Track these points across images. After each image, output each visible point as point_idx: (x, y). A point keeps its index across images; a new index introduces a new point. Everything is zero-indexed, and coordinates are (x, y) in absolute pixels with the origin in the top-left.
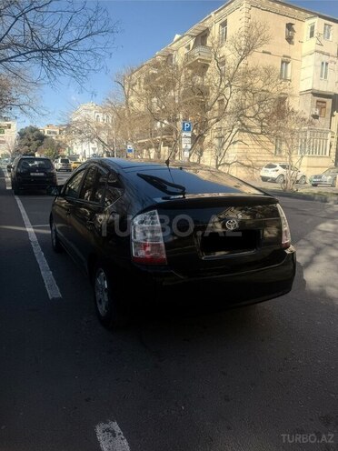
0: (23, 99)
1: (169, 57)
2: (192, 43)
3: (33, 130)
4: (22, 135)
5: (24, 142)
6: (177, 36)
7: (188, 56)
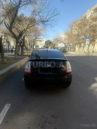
0: (44, 33)
1: (86, 17)
2: (93, 12)
3: (49, 41)
4: (46, 42)
5: (47, 44)
6: (89, 10)
7: (91, 16)
